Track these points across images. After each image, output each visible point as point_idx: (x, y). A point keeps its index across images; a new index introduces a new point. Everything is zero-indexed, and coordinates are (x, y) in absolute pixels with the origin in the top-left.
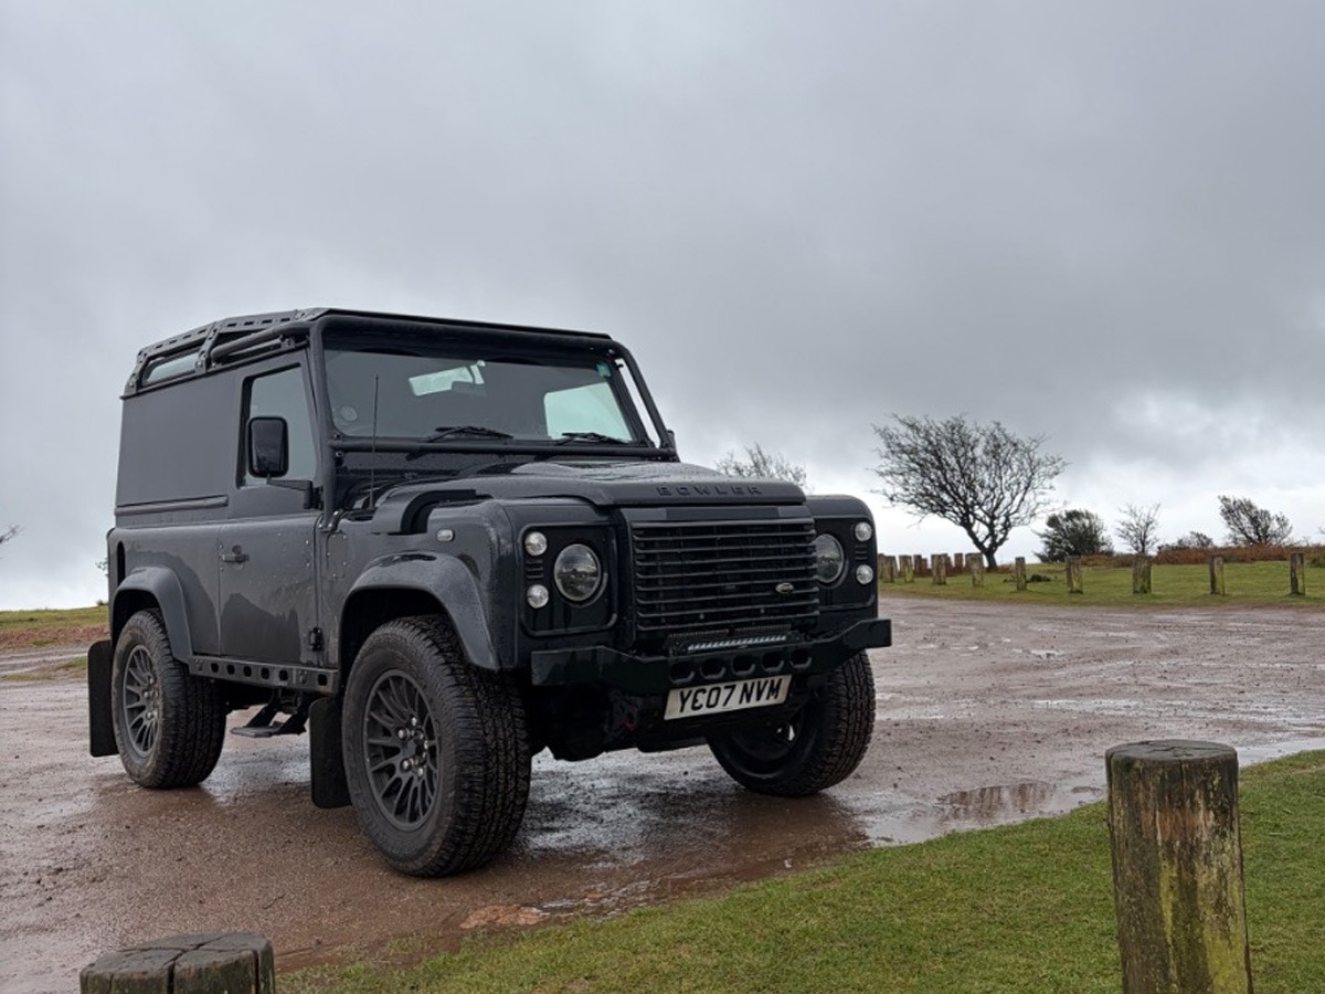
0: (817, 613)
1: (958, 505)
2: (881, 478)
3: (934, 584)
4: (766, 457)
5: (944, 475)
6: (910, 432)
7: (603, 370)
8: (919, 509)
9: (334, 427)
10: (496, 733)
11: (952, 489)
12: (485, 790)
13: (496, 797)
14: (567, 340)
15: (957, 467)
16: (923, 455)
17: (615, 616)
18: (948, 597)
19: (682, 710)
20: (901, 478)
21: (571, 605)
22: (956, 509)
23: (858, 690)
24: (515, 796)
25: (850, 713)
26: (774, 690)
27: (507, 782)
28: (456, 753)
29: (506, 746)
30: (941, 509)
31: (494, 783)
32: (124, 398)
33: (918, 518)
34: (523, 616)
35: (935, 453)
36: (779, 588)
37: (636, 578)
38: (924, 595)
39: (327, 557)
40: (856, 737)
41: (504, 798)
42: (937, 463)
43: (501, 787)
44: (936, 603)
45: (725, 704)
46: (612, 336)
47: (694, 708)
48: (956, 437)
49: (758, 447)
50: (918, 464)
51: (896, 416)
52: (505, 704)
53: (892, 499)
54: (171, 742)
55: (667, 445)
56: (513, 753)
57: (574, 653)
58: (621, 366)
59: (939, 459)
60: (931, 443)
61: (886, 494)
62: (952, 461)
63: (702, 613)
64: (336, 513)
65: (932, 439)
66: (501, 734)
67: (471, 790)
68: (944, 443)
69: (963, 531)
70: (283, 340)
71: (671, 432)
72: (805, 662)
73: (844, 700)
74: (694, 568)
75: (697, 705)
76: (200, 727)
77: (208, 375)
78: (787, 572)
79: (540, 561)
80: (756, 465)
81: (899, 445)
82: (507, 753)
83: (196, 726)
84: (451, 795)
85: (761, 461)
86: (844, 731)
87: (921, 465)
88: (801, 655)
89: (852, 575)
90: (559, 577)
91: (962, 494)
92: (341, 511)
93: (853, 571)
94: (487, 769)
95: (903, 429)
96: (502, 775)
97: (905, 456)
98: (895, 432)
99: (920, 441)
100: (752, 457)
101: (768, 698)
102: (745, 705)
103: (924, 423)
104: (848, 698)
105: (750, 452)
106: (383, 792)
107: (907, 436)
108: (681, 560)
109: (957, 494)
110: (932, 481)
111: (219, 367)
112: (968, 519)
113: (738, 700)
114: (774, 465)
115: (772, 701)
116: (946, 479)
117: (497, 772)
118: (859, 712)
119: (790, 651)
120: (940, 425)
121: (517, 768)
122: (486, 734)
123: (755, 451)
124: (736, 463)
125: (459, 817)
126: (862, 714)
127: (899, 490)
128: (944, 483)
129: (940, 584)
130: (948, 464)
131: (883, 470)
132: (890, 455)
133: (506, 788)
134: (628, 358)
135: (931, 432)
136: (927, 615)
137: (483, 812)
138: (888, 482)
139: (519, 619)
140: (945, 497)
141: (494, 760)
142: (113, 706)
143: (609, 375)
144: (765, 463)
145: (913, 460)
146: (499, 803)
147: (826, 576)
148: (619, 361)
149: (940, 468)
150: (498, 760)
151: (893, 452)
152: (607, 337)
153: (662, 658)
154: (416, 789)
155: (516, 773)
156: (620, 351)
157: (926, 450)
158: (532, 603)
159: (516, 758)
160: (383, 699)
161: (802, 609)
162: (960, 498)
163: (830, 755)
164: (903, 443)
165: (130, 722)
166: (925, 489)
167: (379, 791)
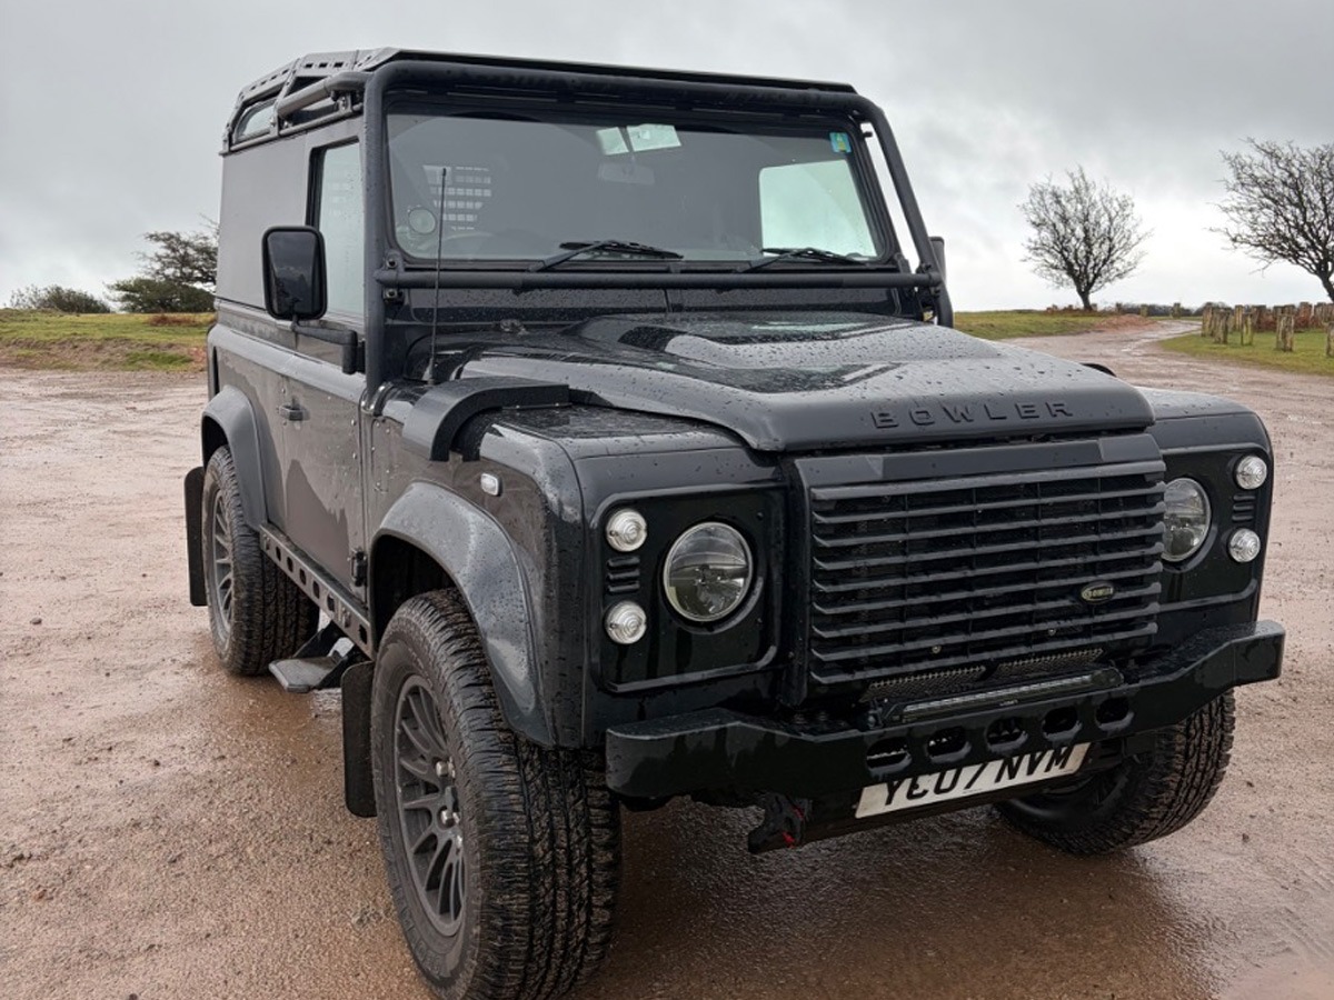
0: (1152, 628)
1: (1315, 249)
2: (1225, 214)
3: (1278, 349)
4: (1090, 183)
5: (1304, 213)
6: (1267, 161)
7: (840, 142)
8: (1267, 253)
9: (393, 244)
10: (552, 838)
11: (1311, 230)
12: (531, 931)
13: (552, 939)
14: (782, 96)
15: (1320, 204)
16: (1280, 189)
17: (772, 652)
18: (1295, 370)
19: (889, 801)
20: (1249, 215)
21: (692, 631)
22: (1313, 254)
23: (1206, 723)
24: (588, 933)
25: (1187, 758)
26: (1060, 759)
27: (570, 914)
28: (482, 868)
29: (570, 860)
30: (1294, 254)
31: (548, 918)
32: (224, 155)
33: (1264, 263)
34: (596, 659)
35: (1295, 187)
36: (1086, 594)
37: (814, 592)
38: (1264, 365)
39: (373, 452)
40: (1194, 792)
41: (567, 939)
42: (1296, 200)
43: (561, 924)
44: (1278, 377)
45: (968, 786)
46: (856, 88)
47: (910, 796)
48: (1325, 168)
49: (1081, 170)
50: (1273, 200)
51: (1253, 141)
52: (573, 785)
53: (1234, 240)
54: (246, 629)
55: (928, 267)
56: (583, 870)
57: (682, 738)
58: (869, 135)
59: (1299, 195)
60: (1291, 175)
61: (1228, 233)
62: (1316, 198)
63: (935, 644)
64: (382, 388)
65: (1294, 170)
66: (562, 840)
67: (506, 932)
68: (1307, 175)
69: (1317, 280)
70: (335, 99)
71: (940, 240)
72: (1121, 717)
73: (1180, 739)
74: (927, 567)
75: (915, 792)
76: (281, 612)
77: (281, 137)
78: (1104, 563)
79: (635, 560)
80: (1077, 190)
81: (1251, 175)
82: (570, 873)
83: (276, 610)
84: (477, 930)
85: (1083, 186)
86: (1174, 786)
87: (1276, 202)
88: (1115, 708)
89: (1221, 550)
90: (671, 584)
91: (1322, 238)
92: (390, 385)
93: (1224, 538)
94: (535, 898)
95: (1259, 157)
96: (562, 904)
97: (1257, 189)
98: (1248, 161)
99: (1277, 173)
100: (1073, 181)
101: (1048, 769)
102: (1006, 782)
103: (1286, 150)
104: (1188, 736)
105: (1071, 175)
106: (417, 844)
107: (1263, 166)
108: (904, 554)
109: (1318, 237)
110: (1287, 220)
111: (292, 128)
112: (1327, 267)
113: (994, 777)
114: (1098, 190)
115: (1056, 771)
116: (1305, 219)
117: (554, 903)
118: (1203, 756)
119: (1097, 703)
120: (1305, 153)
121: (591, 891)
122: (533, 841)
123: (1077, 175)
124: (1054, 187)
125: (491, 965)
126: (1208, 757)
127: (1246, 230)
128: (1302, 223)
129: (1285, 350)
130: (1309, 202)
131: (1227, 205)
132: (1239, 187)
133: (570, 923)
134: (880, 124)
135: (1294, 161)
136: (1266, 395)
137: (530, 959)
138: (1232, 219)
139: (590, 663)
140: (1301, 240)
141: (548, 881)
142: (204, 556)
143: (849, 151)
144: (1087, 189)
145: (1267, 196)
146: (557, 945)
147: (1174, 552)
148: (866, 127)
149: (1300, 205)
150: (555, 885)
151: (1243, 184)
152: (849, 89)
153: (854, 733)
154: (451, 866)
155: (589, 898)
156: (868, 112)
157: (1285, 183)
158: (613, 634)
159: (589, 877)
160: (414, 708)
161: (1126, 625)
162: (1319, 242)
163: (1145, 817)
164: (1257, 174)
165: (220, 580)
166: (1278, 230)
167: (412, 844)
